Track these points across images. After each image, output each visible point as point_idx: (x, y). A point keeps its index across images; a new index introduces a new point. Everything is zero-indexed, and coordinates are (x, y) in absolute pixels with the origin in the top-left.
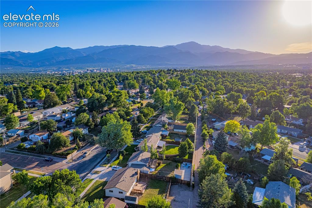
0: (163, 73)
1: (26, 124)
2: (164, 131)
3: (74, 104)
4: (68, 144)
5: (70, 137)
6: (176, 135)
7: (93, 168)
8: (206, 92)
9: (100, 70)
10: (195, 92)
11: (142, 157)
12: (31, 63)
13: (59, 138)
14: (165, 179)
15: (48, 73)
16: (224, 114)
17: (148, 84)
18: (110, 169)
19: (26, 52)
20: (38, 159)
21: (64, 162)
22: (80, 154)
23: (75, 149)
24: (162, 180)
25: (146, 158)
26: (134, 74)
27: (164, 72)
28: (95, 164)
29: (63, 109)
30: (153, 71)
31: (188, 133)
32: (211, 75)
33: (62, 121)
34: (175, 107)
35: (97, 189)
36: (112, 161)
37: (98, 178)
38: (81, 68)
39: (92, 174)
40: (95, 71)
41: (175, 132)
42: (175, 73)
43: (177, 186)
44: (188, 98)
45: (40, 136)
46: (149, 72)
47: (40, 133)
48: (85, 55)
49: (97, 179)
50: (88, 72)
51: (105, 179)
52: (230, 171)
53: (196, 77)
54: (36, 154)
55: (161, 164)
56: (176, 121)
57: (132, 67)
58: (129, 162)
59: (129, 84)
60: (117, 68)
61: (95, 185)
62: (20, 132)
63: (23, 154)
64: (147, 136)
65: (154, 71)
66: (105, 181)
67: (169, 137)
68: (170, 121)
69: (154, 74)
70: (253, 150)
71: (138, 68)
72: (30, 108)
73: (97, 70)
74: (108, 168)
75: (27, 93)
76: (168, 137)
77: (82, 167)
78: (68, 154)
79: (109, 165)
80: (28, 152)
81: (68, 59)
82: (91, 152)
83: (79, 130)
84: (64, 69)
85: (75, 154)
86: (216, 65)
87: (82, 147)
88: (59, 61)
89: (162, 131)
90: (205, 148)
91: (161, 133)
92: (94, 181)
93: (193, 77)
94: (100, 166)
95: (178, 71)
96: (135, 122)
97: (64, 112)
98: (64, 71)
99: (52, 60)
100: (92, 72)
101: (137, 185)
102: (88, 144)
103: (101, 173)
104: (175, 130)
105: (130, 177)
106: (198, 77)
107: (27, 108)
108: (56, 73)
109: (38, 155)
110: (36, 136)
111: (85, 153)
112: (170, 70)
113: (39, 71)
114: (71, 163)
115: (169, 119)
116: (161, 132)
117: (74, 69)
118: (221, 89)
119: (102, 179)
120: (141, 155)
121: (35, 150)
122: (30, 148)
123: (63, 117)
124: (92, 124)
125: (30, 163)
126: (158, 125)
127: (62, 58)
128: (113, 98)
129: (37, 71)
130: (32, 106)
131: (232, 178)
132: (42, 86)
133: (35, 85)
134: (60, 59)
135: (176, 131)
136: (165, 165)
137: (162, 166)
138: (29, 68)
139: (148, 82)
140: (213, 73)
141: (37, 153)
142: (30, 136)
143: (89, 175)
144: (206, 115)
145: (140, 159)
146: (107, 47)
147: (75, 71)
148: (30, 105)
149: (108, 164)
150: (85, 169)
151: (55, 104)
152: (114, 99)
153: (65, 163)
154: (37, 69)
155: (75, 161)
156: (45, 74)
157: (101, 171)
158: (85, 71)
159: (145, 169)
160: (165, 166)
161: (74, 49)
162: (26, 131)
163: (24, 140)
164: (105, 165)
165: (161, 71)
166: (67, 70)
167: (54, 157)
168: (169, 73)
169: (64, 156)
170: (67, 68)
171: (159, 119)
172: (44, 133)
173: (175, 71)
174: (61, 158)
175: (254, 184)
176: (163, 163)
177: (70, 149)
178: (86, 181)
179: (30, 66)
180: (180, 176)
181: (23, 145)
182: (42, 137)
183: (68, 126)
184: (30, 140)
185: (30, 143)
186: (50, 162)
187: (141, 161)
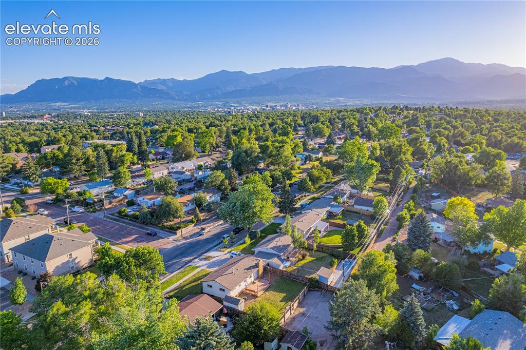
0: (382, 113)
1: (141, 182)
2: (336, 206)
3: (217, 157)
4: (181, 213)
5: (190, 204)
6: (356, 214)
7: (205, 252)
8: (444, 146)
9: (286, 107)
10: (422, 145)
11: (277, 243)
12: (186, 95)
13: (168, 205)
14: (303, 281)
15: (209, 109)
16: (459, 185)
17: (348, 129)
18: (228, 256)
19: (181, 79)
20: (139, 230)
21: (171, 238)
22: (197, 229)
23: (192, 221)
24: (297, 281)
25: (284, 246)
26: (333, 113)
27: (385, 110)
28: (212, 246)
29: (199, 164)
30: (366, 109)
31: (374, 212)
32: (472, 118)
33: (192, 181)
34: (362, 168)
35: (197, 281)
36: (235, 245)
37: (206, 266)
38: (258, 103)
39: (200, 260)
40: (278, 108)
41: (355, 210)
42: (405, 113)
43: (319, 293)
44: (400, 154)
45: (150, 199)
46: (358, 111)
47: (152, 196)
48: (264, 82)
49: (203, 268)
50: (267, 109)
51: (215, 269)
52: (424, 281)
53: (441, 119)
54: (139, 225)
55: (307, 257)
56: (365, 192)
57: (339, 102)
58: (256, 248)
59: (314, 129)
60: (313, 104)
61: (197, 276)
62: (127, 192)
63: (123, 222)
64: (303, 212)
65: (368, 109)
67: (341, 217)
68: (354, 191)
69: (367, 114)
70: (488, 251)
71: (349, 104)
72: (158, 160)
73: (281, 106)
74: (226, 254)
75: (161, 139)
76: (338, 217)
77: (191, 247)
78: (179, 228)
79: (229, 250)
80: (130, 220)
81: (239, 88)
82: (212, 229)
83: (202, 195)
84: (232, 105)
85: (191, 229)
86: (491, 98)
87: (204, 220)
88: (227, 93)
89: (332, 206)
90: (395, 241)
91: (328, 208)
92: (198, 270)
93: (434, 120)
94: (217, 250)
95: (411, 110)
96: (286, 189)
97: (200, 168)
98: (233, 108)
99: (217, 91)
100: (273, 109)
101: (255, 283)
102: (214, 216)
103: (212, 260)
104: (355, 206)
105: (245, 269)
106: (445, 120)
107: (153, 160)
108: (220, 110)
109: (141, 225)
110: (146, 200)
111: (203, 229)
112: (397, 108)
113: (197, 107)
114: (179, 241)
115: (353, 187)
116: (330, 208)
117: (247, 105)
118: (477, 143)
119: (210, 268)
120: (277, 239)
121: (138, 219)
122: (133, 215)
123: (195, 175)
124: (227, 188)
125: (127, 236)
126: (328, 196)
127: (231, 88)
128: (270, 149)
129: (195, 108)
130: (161, 158)
131: (422, 294)
132: (187, 128)
133: (176, 127)
134: (228, 88)
135: (357, 207)
136: (313, 259)
137: (308, 261)
138: (183, 102)
139: (350, 126)
140: (476, 113)
141: (141, 223)
142: (139, 199)
143: (197, 260)
144: (428, 185)
145: (272, 245)
146: (300, 69)
147: (248, 108)
148: (159, 157)
149: (229, 248)
150: (194, 252)
151: (188, 157)
152: (272, 151)
153: (172, 240)
154: (195, 104)
155: (186, 238)
156: (204, 112)
157: (214, 257)
158: (264, 107)
159: (275, 261)
160: (313, 261)
161: (249, 73)
162: (137, 192)
163: (131, 203)
164: (224, 249)
165: (380, 108)
166: (237, 107)
167: (160, 231)
168: (394, 113)
169: (173, 230)
170: (237, 103)
171: (336, 187)
172: (157, 196)
173: (404, 109)
174: (168, 233)
175: (459, 310)
176: (310, 256)
177: (184, 222)
178: (188, 268)
179: (186, 100)
180: (326, 278)
181: (125, 210)
182: (154, 202)
183: (196, 189)
184: (138, 204)
185: (136, 208)
186: (152, 236)
187: (273, 248)
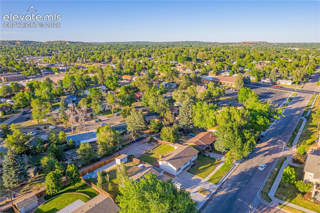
37: (202, 181)
39: (210, 191)
49: (204, 180)
51: (194, 178)
66: (196, 176)
92: (207, 179)
103: (198, 188)
119: (198, 179)
143: (213, 191)
157: (197, 192)
178: (217, 180)
